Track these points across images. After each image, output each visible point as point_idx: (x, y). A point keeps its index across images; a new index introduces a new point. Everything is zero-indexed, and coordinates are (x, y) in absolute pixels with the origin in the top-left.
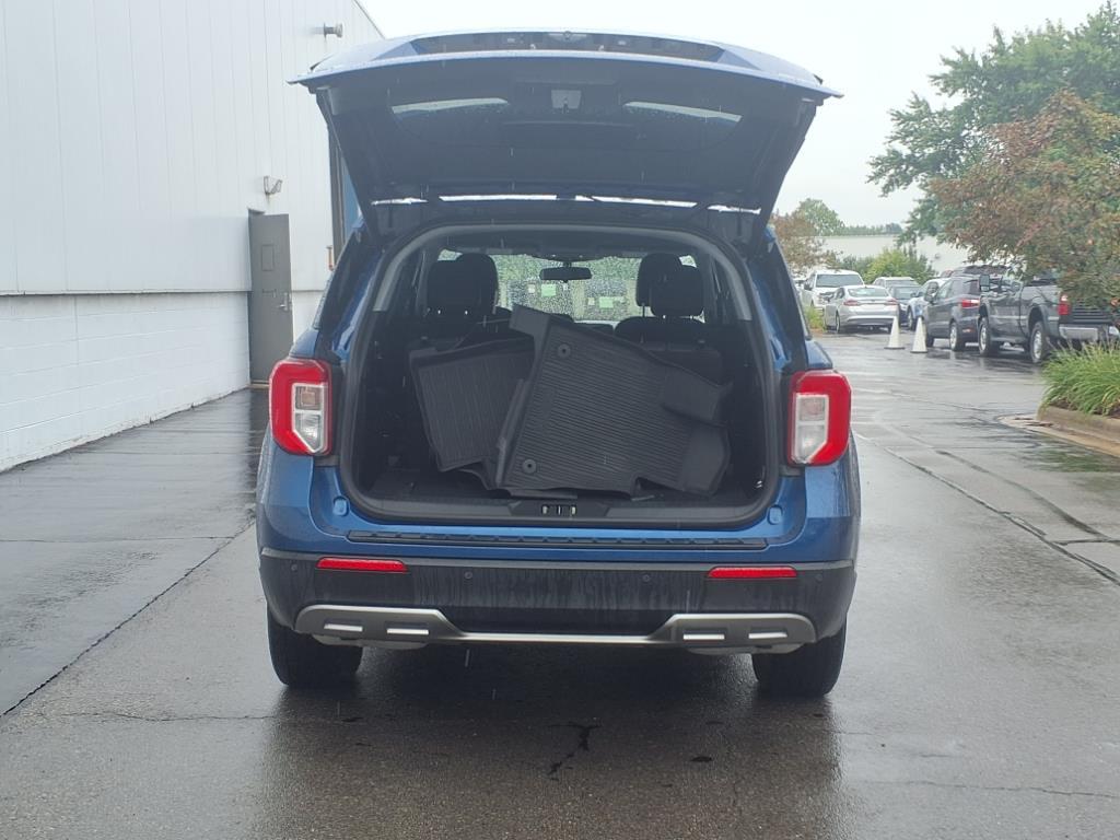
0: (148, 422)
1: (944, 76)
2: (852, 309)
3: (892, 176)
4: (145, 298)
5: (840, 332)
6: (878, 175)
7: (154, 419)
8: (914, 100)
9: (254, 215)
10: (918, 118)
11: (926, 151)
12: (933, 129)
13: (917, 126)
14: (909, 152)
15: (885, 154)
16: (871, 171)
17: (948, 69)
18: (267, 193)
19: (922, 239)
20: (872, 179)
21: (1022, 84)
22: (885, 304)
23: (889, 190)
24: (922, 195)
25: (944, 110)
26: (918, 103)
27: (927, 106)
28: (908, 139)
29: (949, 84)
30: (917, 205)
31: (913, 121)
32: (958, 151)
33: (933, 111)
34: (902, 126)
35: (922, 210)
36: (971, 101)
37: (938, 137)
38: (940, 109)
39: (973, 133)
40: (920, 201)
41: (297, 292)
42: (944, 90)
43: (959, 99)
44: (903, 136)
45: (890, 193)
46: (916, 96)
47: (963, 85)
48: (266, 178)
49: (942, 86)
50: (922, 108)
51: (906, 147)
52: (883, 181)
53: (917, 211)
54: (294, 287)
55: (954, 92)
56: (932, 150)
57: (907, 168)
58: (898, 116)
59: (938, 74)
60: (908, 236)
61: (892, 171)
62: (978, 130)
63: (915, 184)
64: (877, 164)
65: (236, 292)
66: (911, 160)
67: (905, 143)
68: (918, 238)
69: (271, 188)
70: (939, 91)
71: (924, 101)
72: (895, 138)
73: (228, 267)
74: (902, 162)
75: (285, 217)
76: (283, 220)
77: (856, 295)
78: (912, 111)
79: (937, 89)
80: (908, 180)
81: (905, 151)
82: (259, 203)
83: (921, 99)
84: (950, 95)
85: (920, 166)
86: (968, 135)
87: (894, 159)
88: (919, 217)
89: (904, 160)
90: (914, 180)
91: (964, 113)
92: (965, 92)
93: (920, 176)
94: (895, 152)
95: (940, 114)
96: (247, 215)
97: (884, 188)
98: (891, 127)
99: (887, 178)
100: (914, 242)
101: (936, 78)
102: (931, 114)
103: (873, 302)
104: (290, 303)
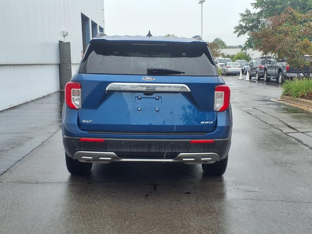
0: (31, 100)
1: (255, 3)
2: (229, 69)
3: (240, 31)
4: (29, 66)
5: (225, 75)
6: (236, 31)
7: (33, 100)
8: (246, 10)
9: (61, 42)
10: (247, 15)
11: (250, 24)
12: (252, 18)
13: (247, 18)
14: (245, 25)
15: (238, 26)
16: (234, 30)
18: (64, 36)
19: (248, 49)
20: (234, 32)
21: (276, 6)
22: (238, 67)
23: (239, 35)
24: (248, 37)
25: (255, 13)
26: (247, 11)
27: (250, 12)
28: (245, 21)
29: (256, 6)
30: (247, 40)
31: (246, 16)
32: (259, 25)
33: (252, 13)
34: (243, 18)
35: (248, 41)
36: (262, 11)
37: (253, 21)
38: (253, 13)
39: (263, 20)
40: (248, 39)
41: (73, 64)
42: (255, 7)
43: (259, 10)
44: (243, 20)
45: (240, 36)
46: (247, 9)
47: (260, 6)
48: (64, 32)
49: (254, 6)
50: (249, 12)
51: (244, 23)
52: (238, 33)
53: (247, 41)
54: (72, 62)
55: (257, 8)
56: (251, 24)
57: (244, 29)
58: (242, 15)
59: (253, 3)
60: (245, 48)
61: (240, 30)
62: (264, 19)
63: (246, 34)
64: (236, 28)
65: (55, 64)
66: (245, 27)
67: (244, 22)
68: (247, 49)
69: (65, 34)
70: (254, 8)
71: (249, 10)
72: (241, 21)
73: (53, 57)
74: (243, 28)
75: (70, 42)
76: (69, 43)
77: (230, 65)
78: (246, 13)
79: (253, 7)
80: (244, 33)
81: (244, 24)
82: (62, 39)
83: (248, 10)
84: (256, 9)
85: (248, 29)
86: (261, 20)
87: (241, 27)
88: (247, 43)
89: (243, 27)
90: (246, 33)
91: (260, 14)
92: (261, 8)
93: (248, 32)
94: (241, 25)
95: (254, 14)
96: (58, 42)
97: (238, 35)
98: (240, 18)
99: (239, 32)
100: (246, 50)
101: (253, 4)
102: (251, 14)
103: (235, 67)
104: (71, 67)
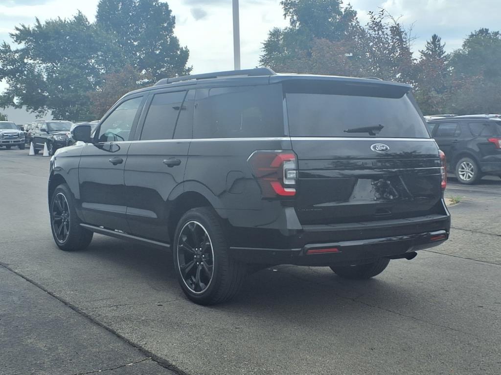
10: (5, 52)
12: (12, 58)
13: (5, 56)
17: (18, 32)
25: (17, 50)
32: (23, 69)
33: (12, 50)
36: (28, 48)
37: (13, 62)
40: (7, 89)
43: (22, 46)
46: (5, 43)
47: (24, 40)
50: (7, 48)
53: (6, 93)
55: (20, 43)
70: (14, 41)
71: (8, 45)
85: (6, 74)
90: (4, 79)
91: (25, 53)
92: (25, 43)
93: (6, 77)
101: (12, 35)
